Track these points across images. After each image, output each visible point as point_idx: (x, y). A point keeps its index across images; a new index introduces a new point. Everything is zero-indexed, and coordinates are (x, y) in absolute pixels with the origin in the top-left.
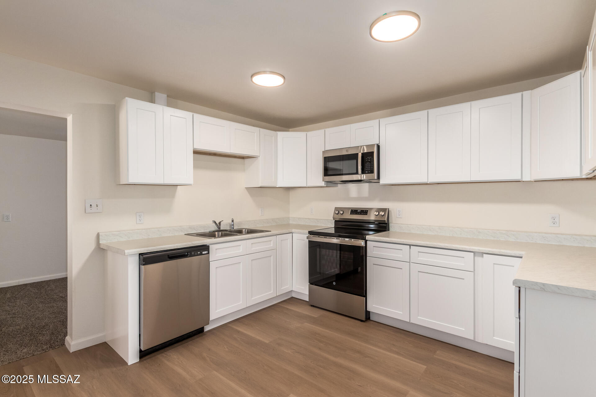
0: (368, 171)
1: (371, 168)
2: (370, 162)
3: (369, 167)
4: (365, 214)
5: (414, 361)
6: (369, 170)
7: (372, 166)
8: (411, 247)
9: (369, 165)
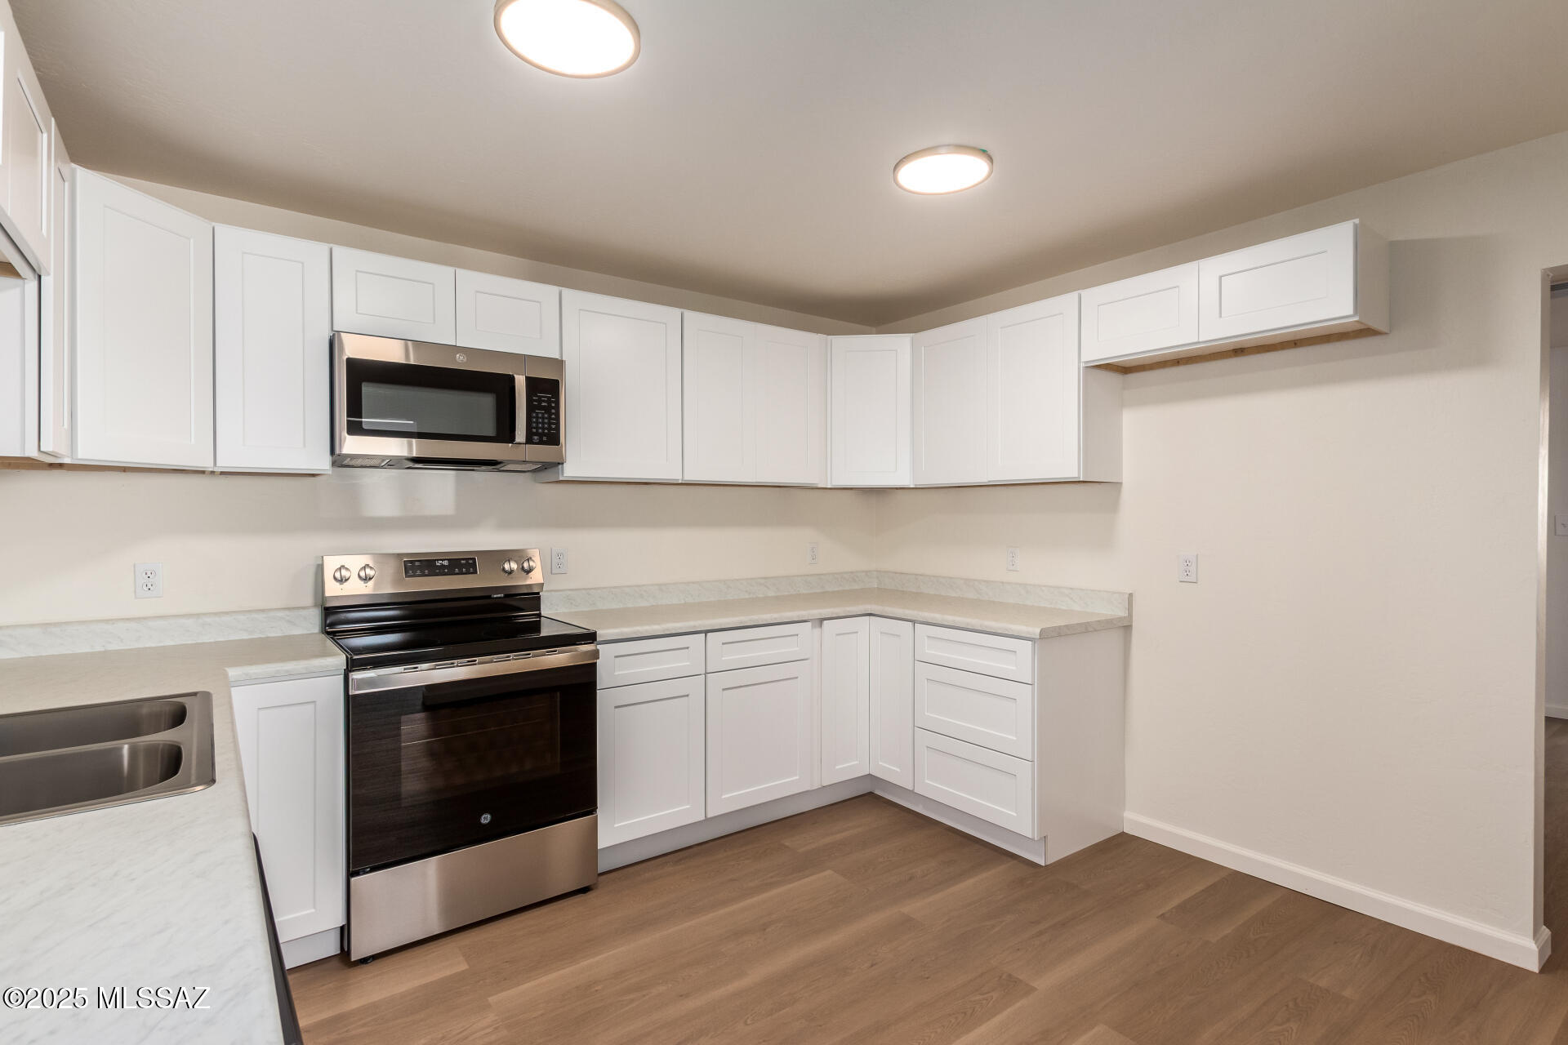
0: (541, 435)
1: (550, 429)
2: (547, 409)
3: (543, 423)
4: (468, 573)
5: (811, 875)
6: (545, 435)
7: (553, 424)
8: (709, 634)
9: (543, 418)
